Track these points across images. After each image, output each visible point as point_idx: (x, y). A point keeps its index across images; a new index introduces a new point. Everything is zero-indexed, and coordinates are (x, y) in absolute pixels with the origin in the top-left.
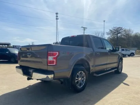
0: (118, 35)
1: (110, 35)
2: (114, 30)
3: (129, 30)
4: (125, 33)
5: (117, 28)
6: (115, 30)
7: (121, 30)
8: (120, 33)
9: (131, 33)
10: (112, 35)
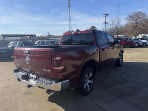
2: (133, 15)
10: (130, 21)
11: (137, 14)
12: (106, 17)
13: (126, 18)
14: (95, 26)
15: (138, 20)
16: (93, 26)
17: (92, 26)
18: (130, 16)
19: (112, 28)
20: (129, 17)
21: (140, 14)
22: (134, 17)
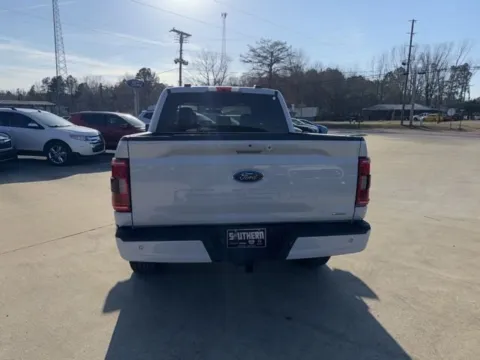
1: (249, 65)
2: (263, 48)
3: (300, 53)
5: (270, 44)
6: (266, 51)
7: (281, 50)
8: (277, 60)
9: (303, 62)
10: (255, 65)
11: (272, 47)
12: (181, 42)
13: (243, 54)
14: (153, 71)
15: (275, 66)
16: (147, 67)
17: (144, 69)
18: (253, 50)
19: (205, 81)
20: (252, 53)
21: (280, 47)
22: (265, 54)
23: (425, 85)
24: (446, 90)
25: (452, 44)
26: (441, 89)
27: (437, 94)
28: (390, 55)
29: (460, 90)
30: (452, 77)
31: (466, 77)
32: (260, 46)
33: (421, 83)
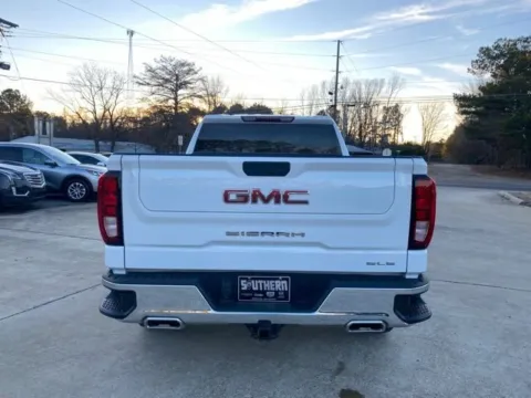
0: (180, 92)
1: (146, 88)
2: (164, 68)
4: (201, 89)
5: (173, 63)
6: (170, 73)
7: (188, 73)
8: (184, 85)
10: (154, 89)
11: (175, 67)
14: (22, 93)
17: (9, 91)
18: (151, 70)
20: (148, 73)
21: (186, 68)
22: (168, 77)
23: (358, 126)
24: (379, 131)
25: (382, 81)
26: (374, 131)
27: (370, 136)
28: (320, 89)
29: (392, 132)
30: (385, 118)
31: (397, 119)
32: (159, 65)
33: (354, 124)
